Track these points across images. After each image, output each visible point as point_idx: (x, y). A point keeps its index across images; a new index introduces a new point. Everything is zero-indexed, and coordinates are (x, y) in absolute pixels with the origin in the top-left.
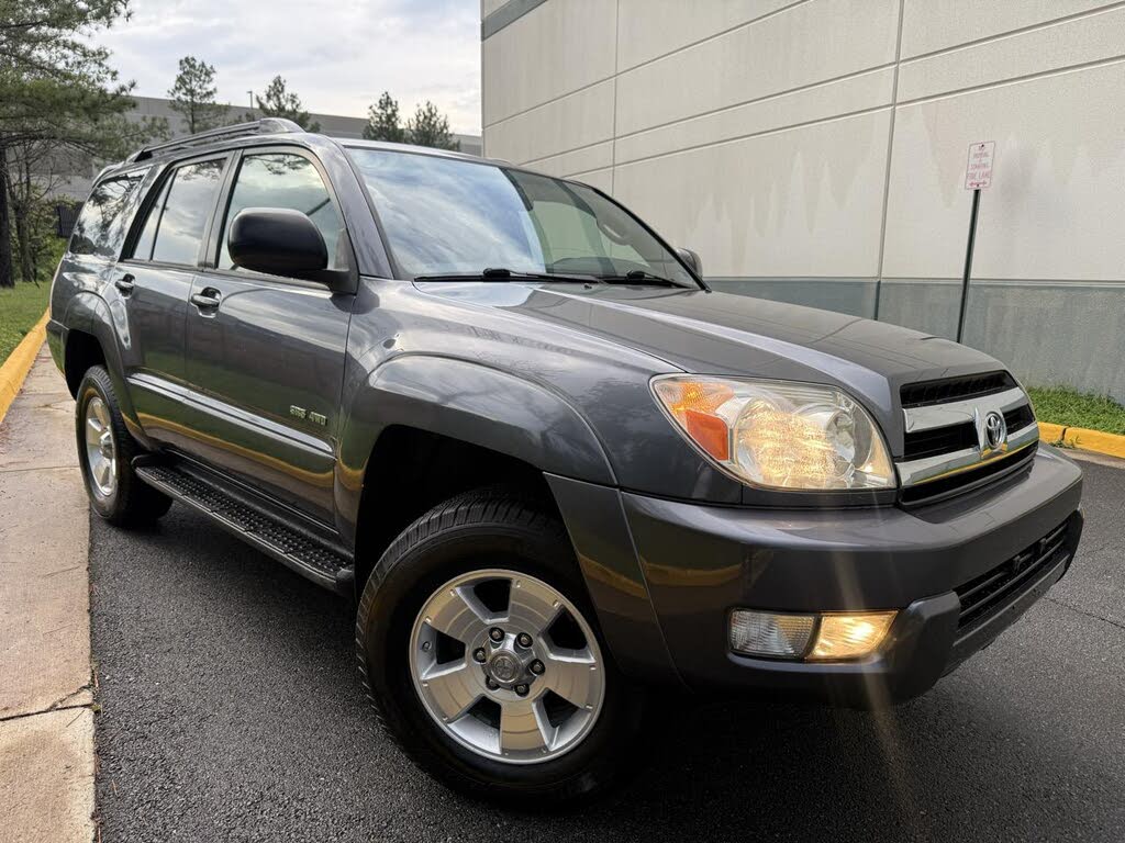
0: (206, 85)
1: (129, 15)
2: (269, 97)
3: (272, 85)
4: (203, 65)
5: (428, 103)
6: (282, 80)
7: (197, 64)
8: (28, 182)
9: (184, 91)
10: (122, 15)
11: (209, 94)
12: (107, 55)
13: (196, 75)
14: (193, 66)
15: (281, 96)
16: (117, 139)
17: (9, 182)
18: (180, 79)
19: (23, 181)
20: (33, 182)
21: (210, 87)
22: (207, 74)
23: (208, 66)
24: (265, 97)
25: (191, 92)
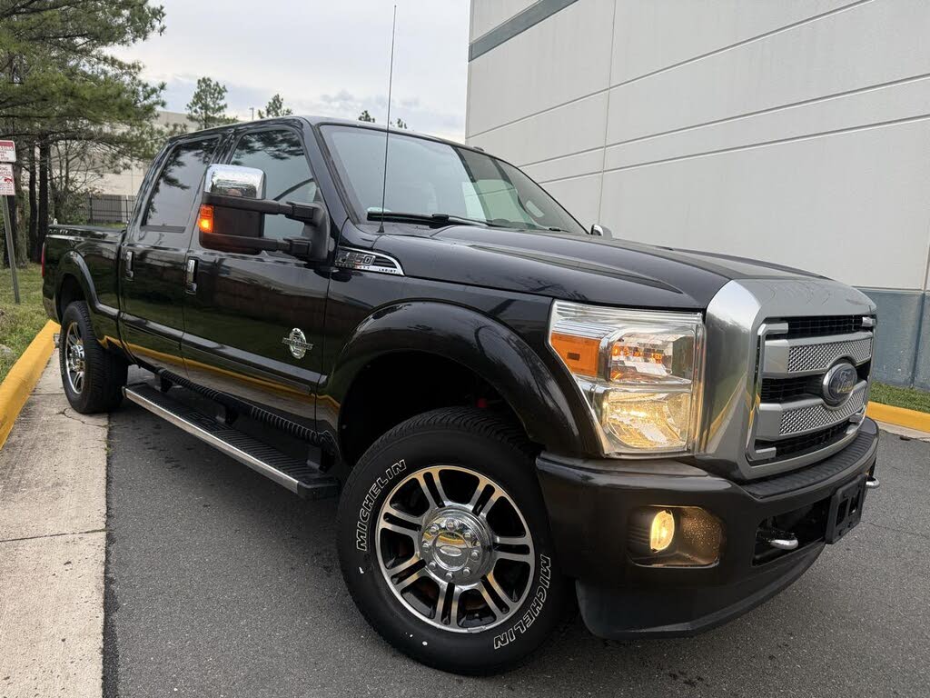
0: (218, 102)
1: (162, 30)
2: (268, 112)
3: (272, 101)
4: (217, 85)
5: (400, 120)
6: (280, 98)
7: (212, 85)
8: (67, 176)
9: (200, 105)
10: (156, 30)
11: (221, 109)
12: (140, 69)
13: (210, 93)
14: (209, 85)
15: (279, 111)
16: (144, 141)
17: (51, 175)
18: (198, 96)
19: (63, 175)
20: (70, 176)
21: (222, 103)
22: (220, 93)
23: (221, 86)
24: (266, 112)
25: (206, 107)
